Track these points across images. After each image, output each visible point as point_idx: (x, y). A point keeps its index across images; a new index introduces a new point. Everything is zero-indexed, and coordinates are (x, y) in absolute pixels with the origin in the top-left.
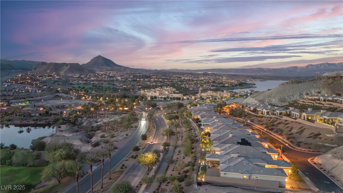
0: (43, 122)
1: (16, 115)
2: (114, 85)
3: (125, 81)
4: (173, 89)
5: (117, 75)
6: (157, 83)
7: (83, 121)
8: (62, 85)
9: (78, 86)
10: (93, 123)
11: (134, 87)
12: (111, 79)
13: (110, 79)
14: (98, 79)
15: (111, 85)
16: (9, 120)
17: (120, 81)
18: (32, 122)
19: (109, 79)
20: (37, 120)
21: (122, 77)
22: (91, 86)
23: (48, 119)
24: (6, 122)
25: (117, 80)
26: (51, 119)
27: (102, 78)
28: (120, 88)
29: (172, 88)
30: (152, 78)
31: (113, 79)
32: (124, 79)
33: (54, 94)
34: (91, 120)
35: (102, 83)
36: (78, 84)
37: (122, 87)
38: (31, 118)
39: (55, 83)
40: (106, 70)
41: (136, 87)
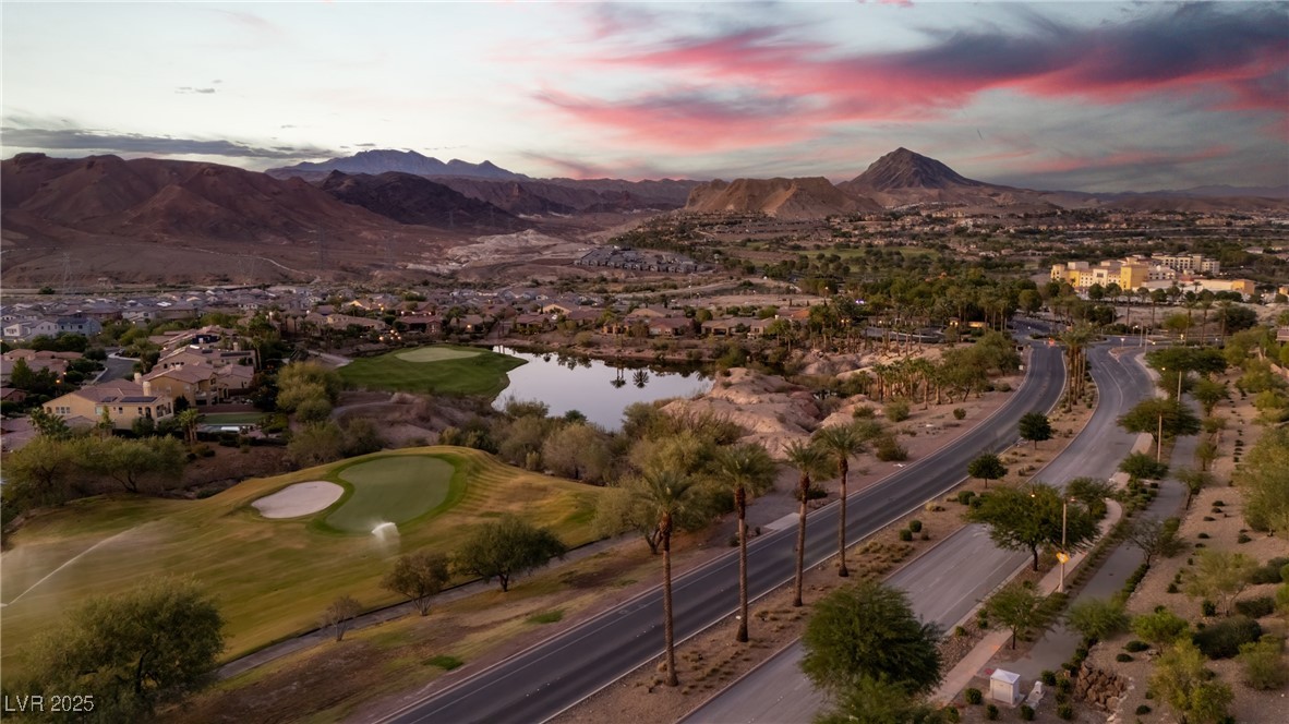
0: (682, 356)
1: (610, 331)
2: (947, 251)
3: (989, 236)
4: (1203, 260)
5: (960, 215)
6: (1126, 241)
7: (809, 358)
8: (768, 250)
9: (818, 253)
11: (1025, 255)
12: (937, 229)
13: (933, 229)
14: (887, 229)
15: (932, 251)
16: (589, 345)
17: (969, 236)
18: (650, 354)
19: (927, 229)
20: (665, 347)
21: (980, 221)
22: (861, 253)
23: (695, 346)
24: (581, 350)
25: (960, 231)
26: (707, 346)
27: (903, 227)
28: (969, 258)
29: (1197, 258)
30: (1107, 221)
31: (942, 229)
32: (987, 226)
33: (739, 279)
34: (837, 358)
35: (901, 244)
36: (818, 247)
37: (977, 255)
38: (648, 340)
39: (748, 244)
40: (920, 200)
41: (1033, 254)
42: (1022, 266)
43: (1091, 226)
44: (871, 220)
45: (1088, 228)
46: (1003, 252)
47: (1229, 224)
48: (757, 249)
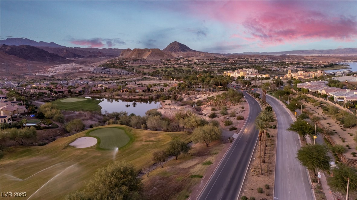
0: (147, 97)
1: (123, 91)
2: (194, 68)
3: (202, 65)
4: (255, 70)
5: (194, 59)
6: (235, 66)
7: (183, 97)
8: (147, 68)
9: (161, 69)
10: (193, 99)
11: (213, 69)
12: (189, 63)
13: (188, 63)
14: (177, 63)
15: (190, 68)
16: (118, 95)
17: (198, 64)
18: (138, 97)
19: (187, 63)
20: (142, 95)
21: (200, 61)
22: (172, 69)
23: (150, 95)
24: (116, 97)
25: (195, 63)
26: (154, 95)
27: (181, 62)
28: (200, 70)
29: (253, 69)
30: (229, 61)
31: (191, 63)
32: (202, 62)
33: (142, 76)
34: (191, 96)
35: (182, 67)
36: (160, 68)
37: (202, 69)
38: (136, 93)
39: (141, 67)
40: (183, 55)
41: (215, 69)
42: (214, 72)
43: (226, 62)
44: (172, 60)
45: (225, 62)
46: (208, 68)
47: (256, 61)
48: (144, 68)
